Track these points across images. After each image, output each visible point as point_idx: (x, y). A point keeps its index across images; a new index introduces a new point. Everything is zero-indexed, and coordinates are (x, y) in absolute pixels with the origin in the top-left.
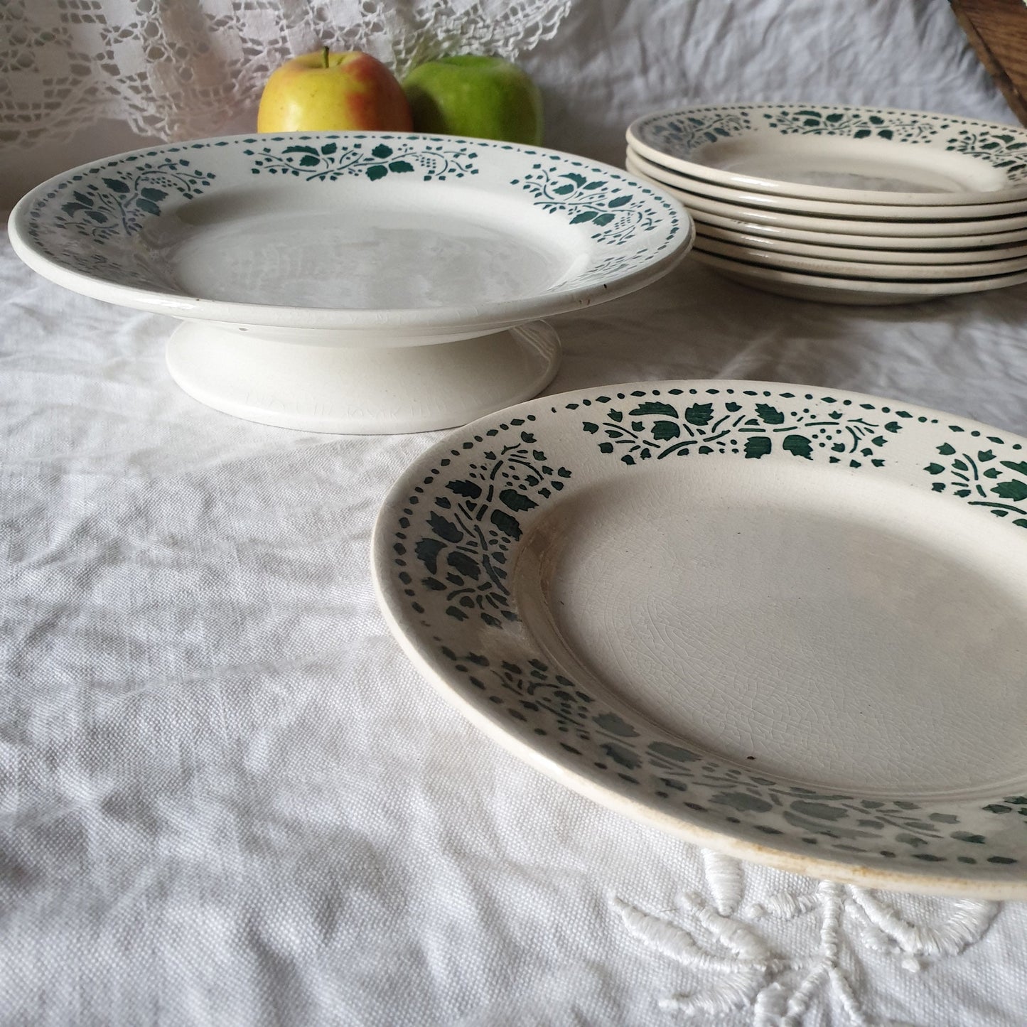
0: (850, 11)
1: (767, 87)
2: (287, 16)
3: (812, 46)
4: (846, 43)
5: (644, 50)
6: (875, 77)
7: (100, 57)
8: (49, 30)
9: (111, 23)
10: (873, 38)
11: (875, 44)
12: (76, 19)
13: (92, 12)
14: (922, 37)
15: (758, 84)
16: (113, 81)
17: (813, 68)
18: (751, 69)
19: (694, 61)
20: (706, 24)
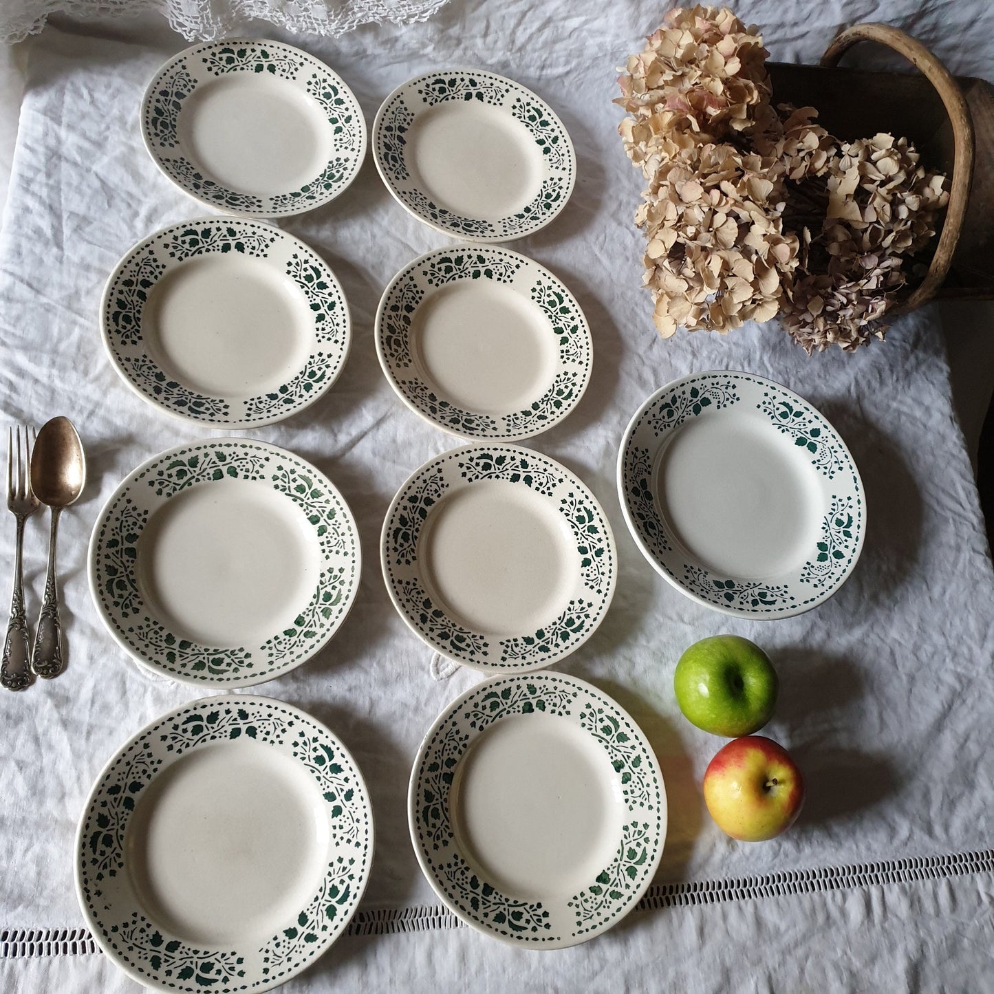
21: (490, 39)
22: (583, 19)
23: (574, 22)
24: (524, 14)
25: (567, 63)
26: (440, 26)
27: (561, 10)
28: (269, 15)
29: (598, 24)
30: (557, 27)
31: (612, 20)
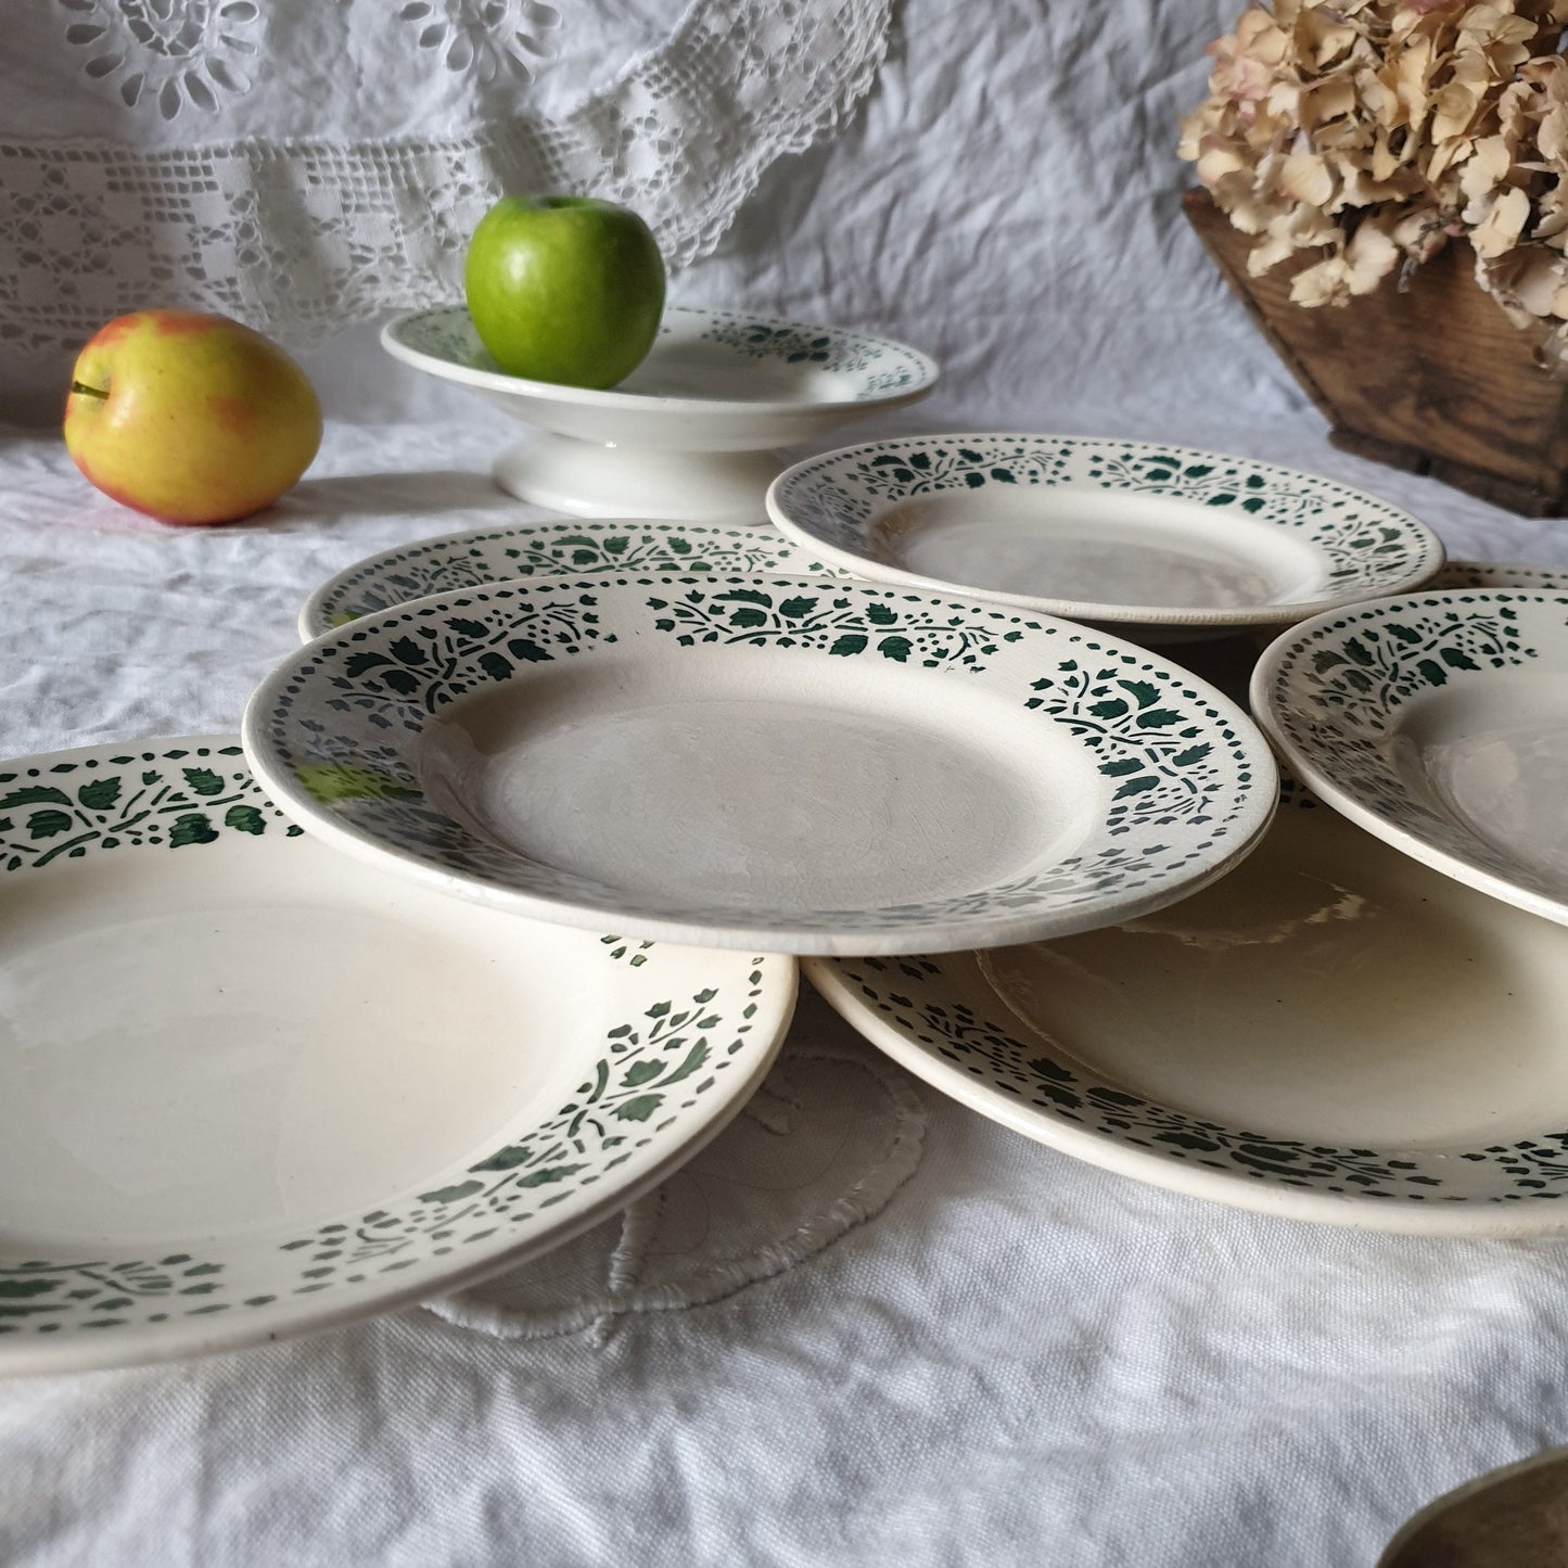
0: (1076, 225)
1: (983, 311)
2: (403, 221)
3: (1035, 262)
4: (1075, 261)
5: (827, 265)
6: (1115, 302)
7: (185, 259)
8: (129, 228)
9: (201, 221)
10: (1107, 257)
11: (1111, 263)
12: (161, 217)
13: (180, 211)
14: (1167, 256)
15: (972, 306)
16: (198, 286)
17: (1038, 289)
18: (962, 290)
19: (889, 280)
20: (903, 236)
21: (838, 294)
22: (993, 203)
23: (980, 218)
24: (886, 214)
25: (983, 332)
26: (739, 266)
27: (952, 191)
28: (410, 292)
29: (1023, 208)
30: (948, 241)
31: (1048, 187)
